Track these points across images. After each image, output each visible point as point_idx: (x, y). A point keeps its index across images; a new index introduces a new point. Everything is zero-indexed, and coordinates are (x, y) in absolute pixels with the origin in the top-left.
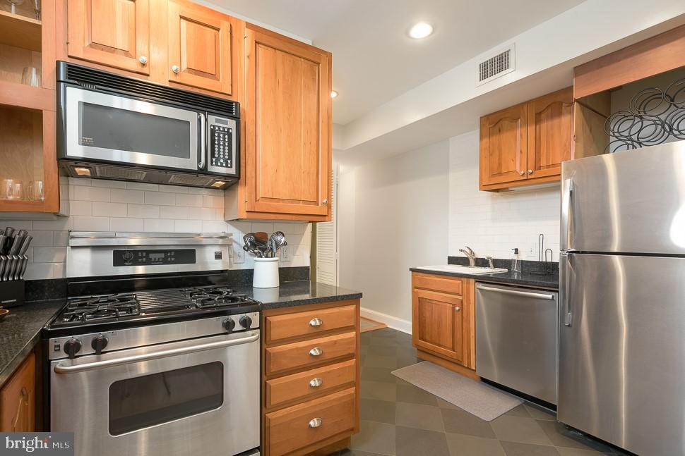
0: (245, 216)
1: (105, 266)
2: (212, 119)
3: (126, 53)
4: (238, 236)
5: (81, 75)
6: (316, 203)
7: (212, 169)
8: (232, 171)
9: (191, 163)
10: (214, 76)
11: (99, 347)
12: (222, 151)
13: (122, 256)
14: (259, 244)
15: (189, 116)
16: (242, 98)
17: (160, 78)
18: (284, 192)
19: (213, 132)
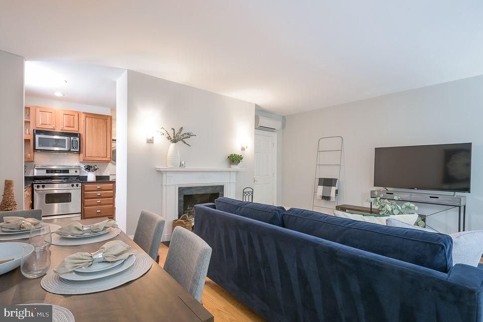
0: (82, 161)
1: (43, 173)
2: (72, 138)
3: (50, 125)
4: (83, 166)
5: (39, 132)
6: (106, 157)
7: (71, 150)
8: (78, 150)
9: (66, 149)
10: (73, 127)
11: (43, 187)
12: (75, 145)
13: (48, 171)
14: (88, 168)
15: (66, 138)
16: (82, 132)
17: (58, 130)
18: (94, 154)
19: (72, 141)
